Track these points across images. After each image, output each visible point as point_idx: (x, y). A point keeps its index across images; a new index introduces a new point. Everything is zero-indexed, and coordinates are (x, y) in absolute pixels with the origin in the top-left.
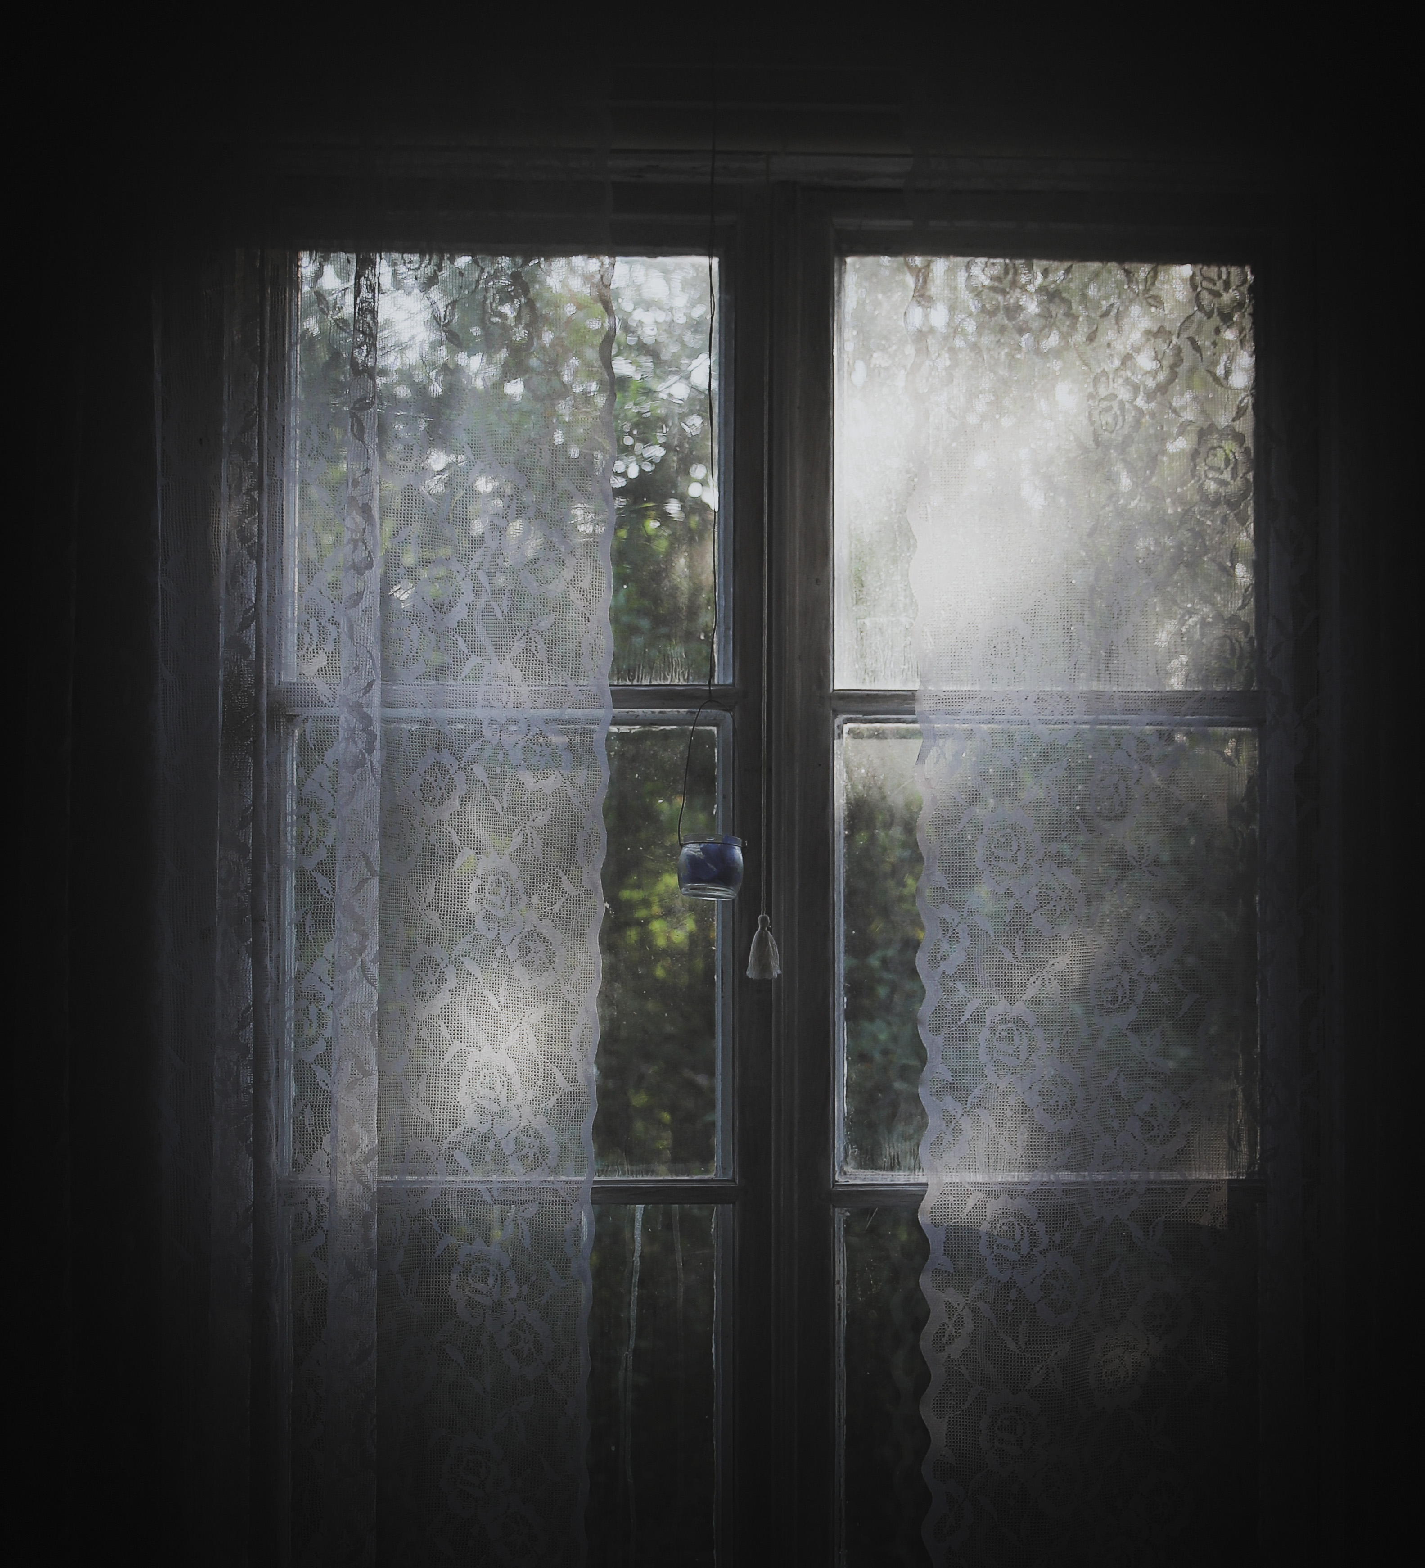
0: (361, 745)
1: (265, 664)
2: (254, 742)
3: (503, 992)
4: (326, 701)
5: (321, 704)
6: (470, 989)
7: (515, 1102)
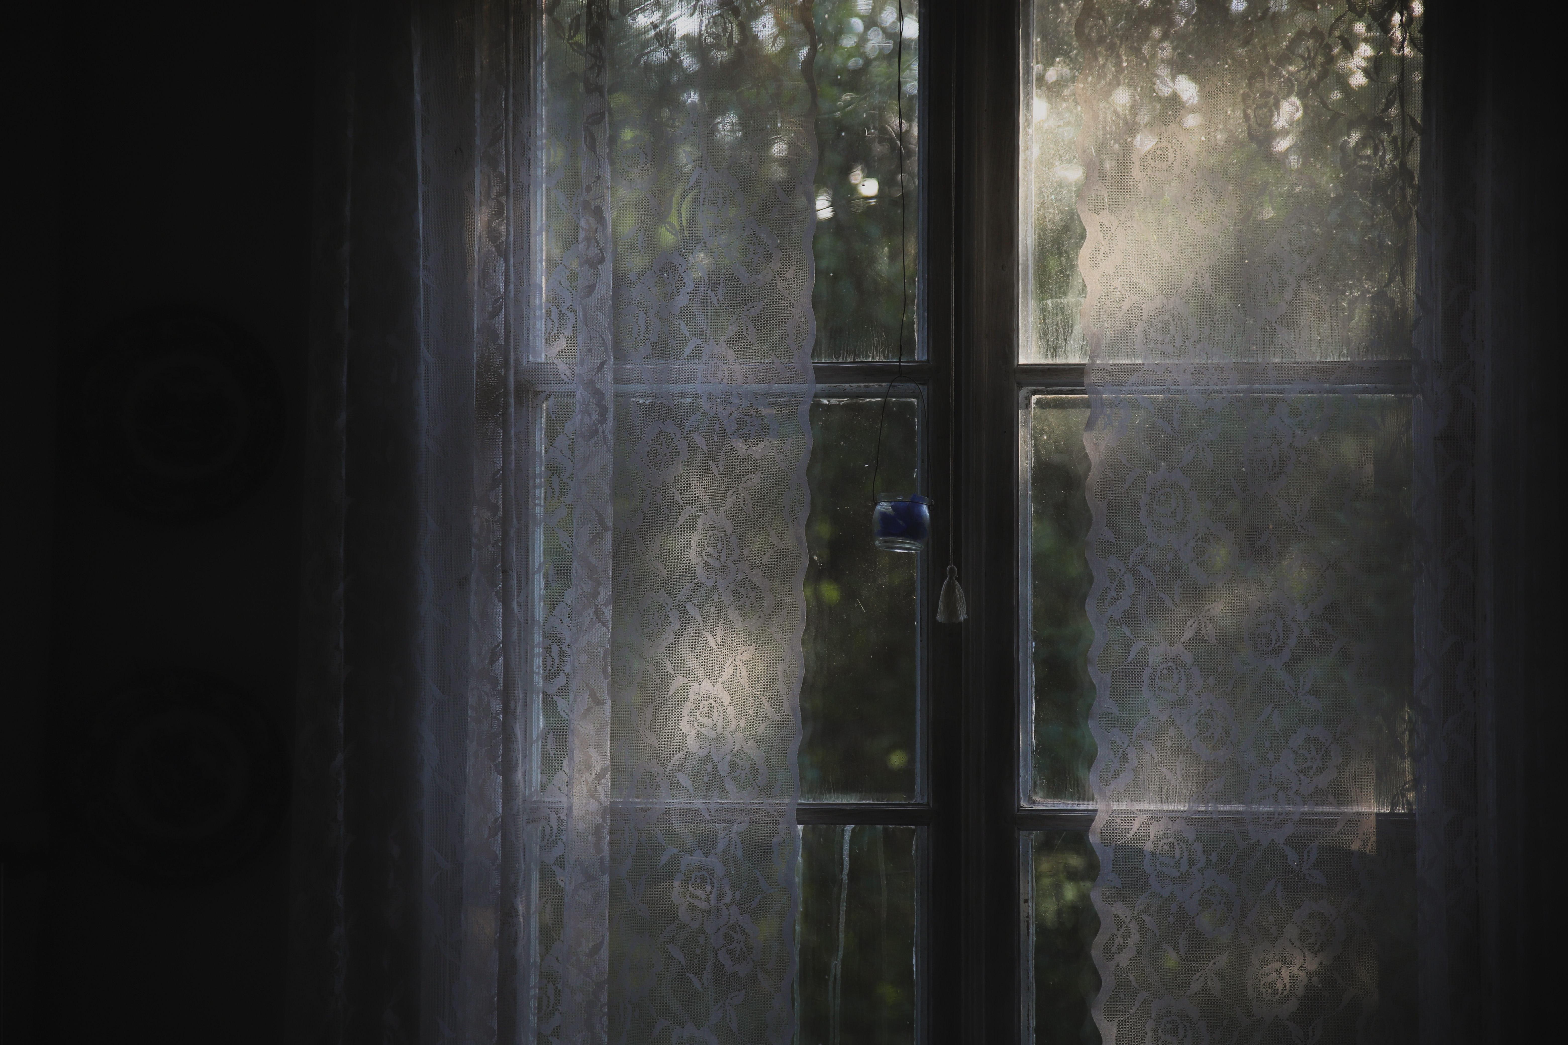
0: (595, 417)
1: (512, 347)
2: (503, 415)
3: (719, 633)
4: (566, 379)
5: (561, 382)
6: (691, 630)
7: (731, 730)
